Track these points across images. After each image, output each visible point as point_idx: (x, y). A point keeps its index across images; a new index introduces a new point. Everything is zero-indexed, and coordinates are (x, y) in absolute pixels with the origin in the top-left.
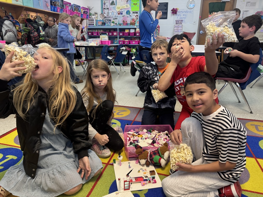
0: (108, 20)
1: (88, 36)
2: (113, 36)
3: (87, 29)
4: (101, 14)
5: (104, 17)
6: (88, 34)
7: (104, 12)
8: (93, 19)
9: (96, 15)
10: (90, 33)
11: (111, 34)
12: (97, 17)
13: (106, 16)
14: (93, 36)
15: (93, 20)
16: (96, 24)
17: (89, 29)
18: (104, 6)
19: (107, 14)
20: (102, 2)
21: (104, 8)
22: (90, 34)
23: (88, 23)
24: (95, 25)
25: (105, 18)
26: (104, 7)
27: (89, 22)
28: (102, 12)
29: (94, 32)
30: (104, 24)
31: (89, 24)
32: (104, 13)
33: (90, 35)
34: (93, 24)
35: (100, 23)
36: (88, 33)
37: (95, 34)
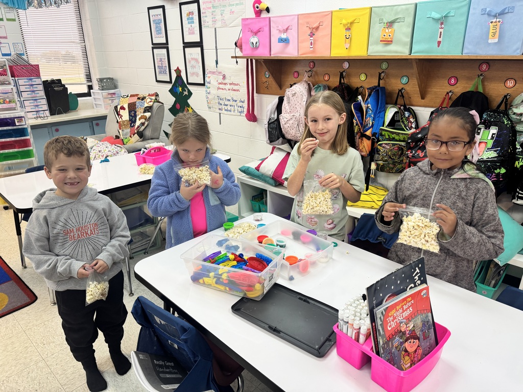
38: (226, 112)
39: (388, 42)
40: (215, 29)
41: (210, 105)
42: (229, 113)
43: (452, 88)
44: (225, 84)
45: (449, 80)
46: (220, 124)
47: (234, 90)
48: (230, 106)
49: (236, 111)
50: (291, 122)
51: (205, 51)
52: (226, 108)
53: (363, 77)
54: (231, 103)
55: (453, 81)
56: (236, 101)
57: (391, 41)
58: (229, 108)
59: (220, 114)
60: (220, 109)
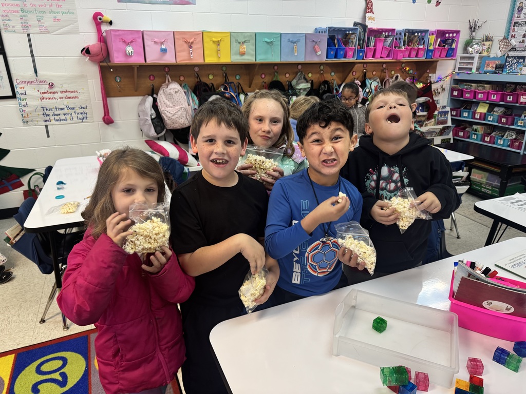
0: (515, 57)
1: (451, 99)
2: (517, 105)
3: (452, 80)
4: (504, 38)
5: (510, 48)
6: (452, 94)
7: (513, 34)
8: (472, 55)
9: (487, 43)
10: (456, 90)
11: (511, 100)
12: (488, 48)
13: (518, 44)
14: (461, 99)
15: (473, 58)
16: (478, 69)
17: (457, 82)
18: (516, 15)
19: (521, 40)
20: (514, 4)
21: (517, 23)
22: (455, 93)
23: (458, 66)
24: (474, 71)
25: (514, 49)
26: (515, 19)
27: (460, 63)
28: (509, 32)
29: (467, 89)
30: (500, 68)
31: (460, 69)
32: (513, 36)
33: (455, 96)
34: (471, 69)
35: (490, 65)
36: (452, 90)
37: (468, 95)
38: (57, 123)
39: (243, 54)
40: (29, 35)
41: (26, 119)
42: (64, 122)
43: (263, 80)
44: (54, 93)
45: (261, 75)
46: (48, 136)
47: (70, 98)
48: (65, 114)
49: (75, 119)
50: (179, 113)
51: (10, 59)
52: (57, 118)
53: (211, 77)
54: (66, 111)
55: (263, 76)
56: (73, 108)
57: (245, 53)
58: (63, 117)
59: (46, 126)
60: (45, 121)
